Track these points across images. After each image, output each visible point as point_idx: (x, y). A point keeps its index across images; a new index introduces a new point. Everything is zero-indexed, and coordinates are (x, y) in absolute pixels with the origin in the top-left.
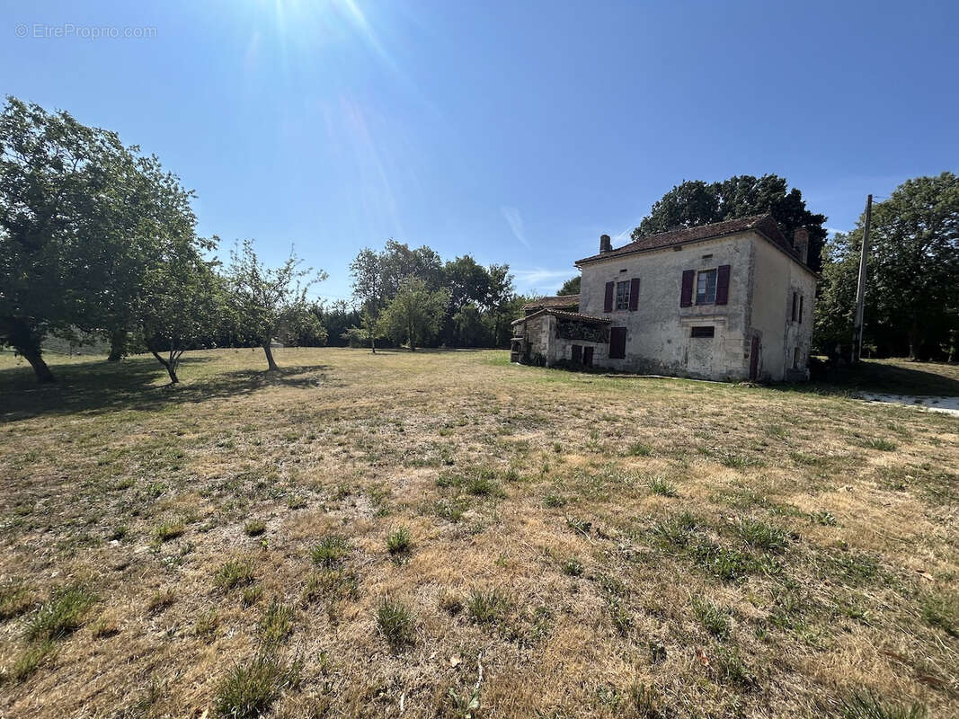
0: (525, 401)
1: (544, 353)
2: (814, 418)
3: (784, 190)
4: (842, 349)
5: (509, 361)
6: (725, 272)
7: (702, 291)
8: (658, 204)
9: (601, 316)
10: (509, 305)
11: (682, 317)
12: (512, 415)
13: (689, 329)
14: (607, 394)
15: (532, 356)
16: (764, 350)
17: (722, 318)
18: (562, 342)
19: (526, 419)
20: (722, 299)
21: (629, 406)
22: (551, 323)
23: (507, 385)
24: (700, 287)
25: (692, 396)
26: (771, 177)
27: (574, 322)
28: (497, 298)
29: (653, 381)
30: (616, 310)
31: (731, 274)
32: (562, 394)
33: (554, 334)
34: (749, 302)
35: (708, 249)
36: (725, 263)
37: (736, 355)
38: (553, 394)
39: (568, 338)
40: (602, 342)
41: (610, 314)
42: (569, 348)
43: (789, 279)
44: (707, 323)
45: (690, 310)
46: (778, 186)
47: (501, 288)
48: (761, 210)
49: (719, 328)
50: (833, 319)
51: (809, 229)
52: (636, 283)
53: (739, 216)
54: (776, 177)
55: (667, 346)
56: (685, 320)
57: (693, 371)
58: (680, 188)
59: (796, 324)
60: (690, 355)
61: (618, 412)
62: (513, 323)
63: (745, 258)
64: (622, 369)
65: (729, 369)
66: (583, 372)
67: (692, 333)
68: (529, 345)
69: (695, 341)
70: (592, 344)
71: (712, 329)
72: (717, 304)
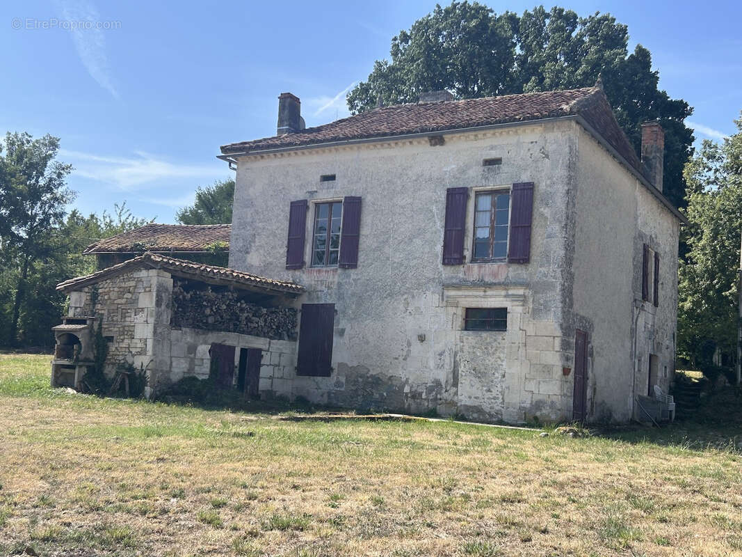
0: (81, 490)
1: (140, 362)
2: (682, 499)
3: (624, 46)
4: (724, 357)
5: (47, 383)
6: (524, 195)
7: (484, 233)
8: (405, 38)
9: (280, 276)
10: (54, 241)
11: (446, 286)
12: (41, 531)
13: (460, 313)
14: (287, 462)
15: (110, 371)
16: (597, 359)
17: (521, 292)
18: (186, 336)
19: (79, 540)
20: (521, 254)
21: (335, 489)
22: (161, 289)
23: (38, 449)
24: (479, 224)
25: (464, 460)
26: (605, 19)
27: (216, 289)
28: (24, 219)
29: (389, 427)
30: (313, 263)
31: (537, 204)
32: (178, 468)
33: (167, 316)
34: (569, 261)
35: (492, 148)
36: (525, 178)
37: (547, 369)
38: (156, 470)
39: (201, 326)
40: (281, 338)
41: (297, 273)
42: (203, 350)
43: (636, 219)
44: (493, 300)
45: (459, 272)
46: (613, 36)
47: (35, 194)
48: (587, 80)
49: (516, 313)
50: (709, 299)
51: (664, 125)
52: (354, 206)
53: (551, 87)
54: (614, 20)
55: (417, 347)
56: (452, 293)
57: (469, 403)
58: (447, 11)
59: (649, 306)
60: (461, 369)
61: (308, 508)
62: (60, 286)
63: (561, 172)
64: (325, 400)
65: (536, 398)
66: (236, 409)
67: (466, 322)
68: (102, 342)
69: (471, 338)
70: (258, 343)
71: (503, 311)
72: (513, 261)
